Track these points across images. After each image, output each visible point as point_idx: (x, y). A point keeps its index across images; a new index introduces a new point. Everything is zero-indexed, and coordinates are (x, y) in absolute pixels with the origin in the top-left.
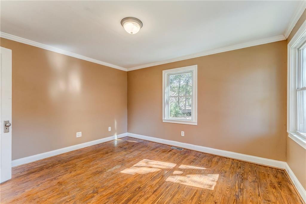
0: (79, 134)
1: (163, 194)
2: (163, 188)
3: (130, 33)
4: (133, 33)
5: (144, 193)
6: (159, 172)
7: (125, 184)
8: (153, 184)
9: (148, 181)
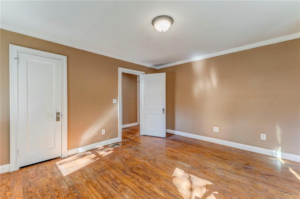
0: (216, 129)
1: (135, 194)
2: (144, 195)
3: (161, 31)
4: (164, 31)
5: (142, 181)
6: (179, 197)
7: (157, 171)
8: (154, 189)
9: (159, 185)
